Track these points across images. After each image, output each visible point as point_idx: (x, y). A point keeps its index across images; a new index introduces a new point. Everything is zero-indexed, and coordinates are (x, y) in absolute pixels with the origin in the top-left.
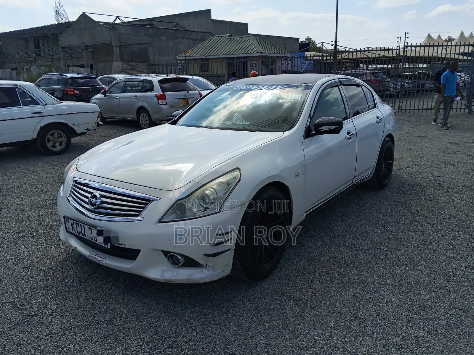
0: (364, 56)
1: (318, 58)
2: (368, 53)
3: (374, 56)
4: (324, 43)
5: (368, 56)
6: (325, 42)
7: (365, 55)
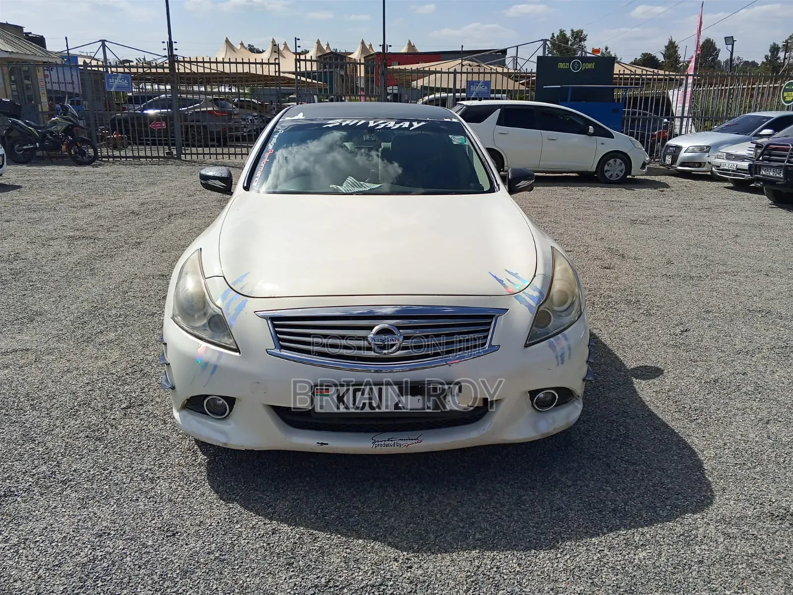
0: (185, 69)
1: (100, 69)
2: (191, 64)
3: (201, 70)
4: (106, 42)
5: (191, 70)
6: (107, 40)
7: (205, 69)
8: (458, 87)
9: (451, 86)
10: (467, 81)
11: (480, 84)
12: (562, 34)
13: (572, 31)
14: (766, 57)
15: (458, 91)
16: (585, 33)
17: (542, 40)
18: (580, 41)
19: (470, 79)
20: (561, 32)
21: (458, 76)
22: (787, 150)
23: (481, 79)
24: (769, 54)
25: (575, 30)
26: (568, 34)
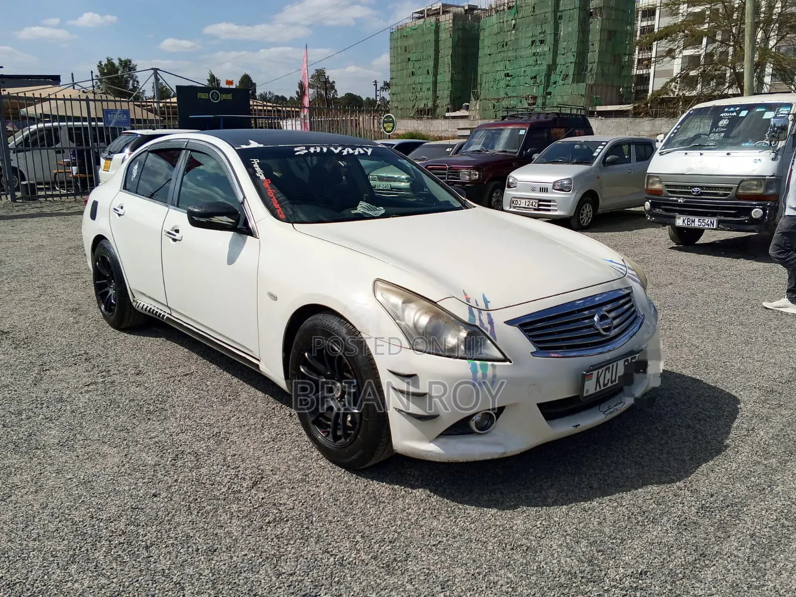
4: (158, 71)
8: (93, 115)
9: (85, 115)
10: (103, 109)
11: (118, 113)
12: (110, 63)
13: (120, 60)
14: (297, 93)
15: (93, 120)
16: (133, 62)
17: (152, 69)
18: (130, 70)
19: (105, 107)
20: (108, 60)
21: (92, 104)
22: (445, 169)
23: (119, 108)
24: (299, 90)
25: (123, 60)
26: (116, 63)
